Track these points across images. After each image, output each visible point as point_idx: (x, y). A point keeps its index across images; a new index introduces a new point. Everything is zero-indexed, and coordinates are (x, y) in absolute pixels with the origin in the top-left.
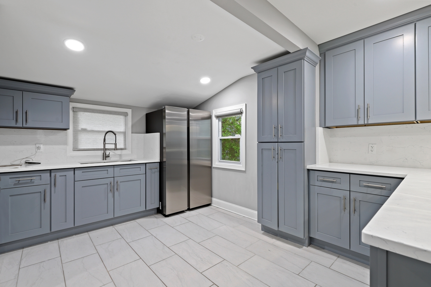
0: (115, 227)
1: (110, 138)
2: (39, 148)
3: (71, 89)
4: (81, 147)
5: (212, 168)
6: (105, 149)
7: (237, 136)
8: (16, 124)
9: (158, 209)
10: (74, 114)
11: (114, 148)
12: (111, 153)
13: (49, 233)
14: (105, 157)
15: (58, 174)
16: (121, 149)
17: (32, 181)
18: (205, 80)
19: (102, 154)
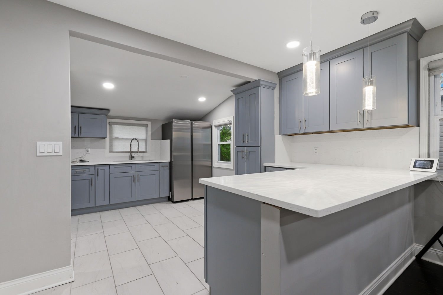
0: (137, 208)
1: (135, 143)
2: (87, 151)
3: (108, 110)
4: (115, 150)
5: (213, 167)
6: (131, 152)
7: (228, 142)
8: (75, 135)
9: (169, 197)
10: (110, 127)
11: (137, 151)
12: (136, 155)
13: (94, 207)
14: (131, 158)
15: (100, 168)
16: (143, 152)
17: (85, 172)
18: (202, 99)
19: (129, 156)
